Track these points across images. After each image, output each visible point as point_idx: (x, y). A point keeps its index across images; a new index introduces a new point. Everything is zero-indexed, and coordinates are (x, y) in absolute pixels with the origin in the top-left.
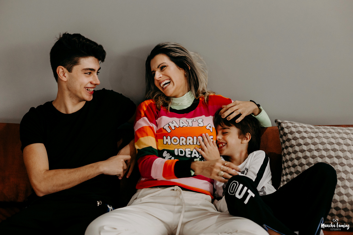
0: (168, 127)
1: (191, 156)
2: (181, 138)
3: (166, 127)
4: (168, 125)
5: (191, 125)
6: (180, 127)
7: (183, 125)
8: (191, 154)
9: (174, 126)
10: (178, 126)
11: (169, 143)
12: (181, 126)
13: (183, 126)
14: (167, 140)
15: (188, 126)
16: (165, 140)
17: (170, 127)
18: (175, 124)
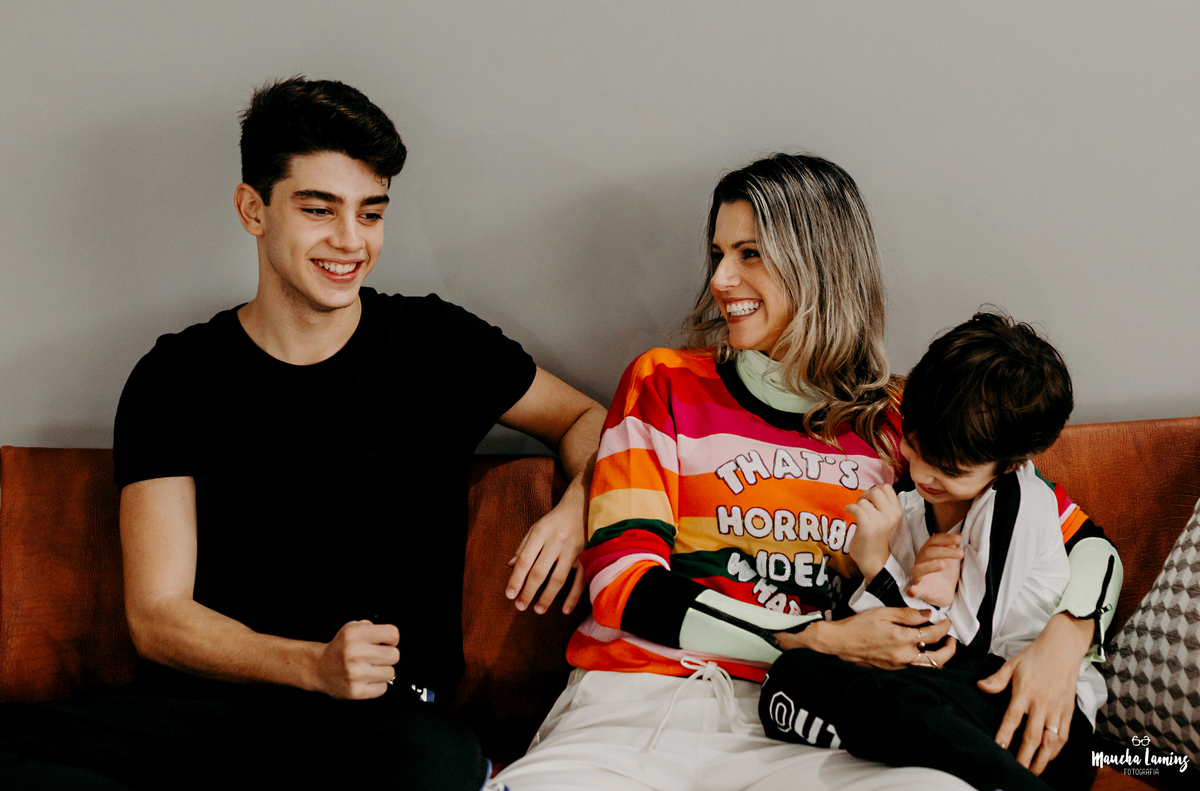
0: (735, 471)
1: (814, 582)
2: (779, 515)
3: (727, 473)
4: (733, 466)
5: (813, 473)
6: (772, 476)
7: (786, 469)
8: (814, 577)
9: (755, 473)
10: (765, 475)
11: (739, 530)
12: (779, 474)
13: (785, 474)
14: (730, 521)
15: (804, 478)
16: (725, 521)
17: (738, 473)
18: (757, 465)
